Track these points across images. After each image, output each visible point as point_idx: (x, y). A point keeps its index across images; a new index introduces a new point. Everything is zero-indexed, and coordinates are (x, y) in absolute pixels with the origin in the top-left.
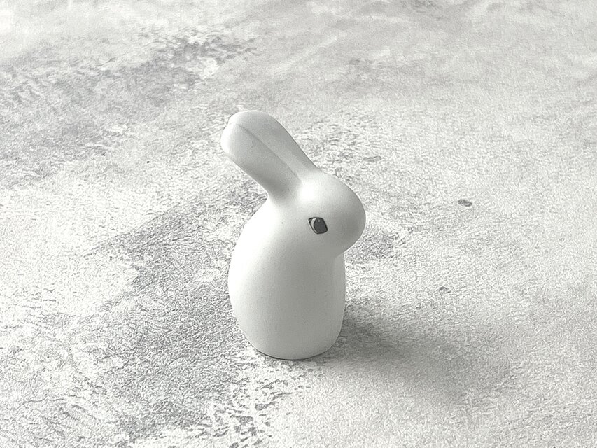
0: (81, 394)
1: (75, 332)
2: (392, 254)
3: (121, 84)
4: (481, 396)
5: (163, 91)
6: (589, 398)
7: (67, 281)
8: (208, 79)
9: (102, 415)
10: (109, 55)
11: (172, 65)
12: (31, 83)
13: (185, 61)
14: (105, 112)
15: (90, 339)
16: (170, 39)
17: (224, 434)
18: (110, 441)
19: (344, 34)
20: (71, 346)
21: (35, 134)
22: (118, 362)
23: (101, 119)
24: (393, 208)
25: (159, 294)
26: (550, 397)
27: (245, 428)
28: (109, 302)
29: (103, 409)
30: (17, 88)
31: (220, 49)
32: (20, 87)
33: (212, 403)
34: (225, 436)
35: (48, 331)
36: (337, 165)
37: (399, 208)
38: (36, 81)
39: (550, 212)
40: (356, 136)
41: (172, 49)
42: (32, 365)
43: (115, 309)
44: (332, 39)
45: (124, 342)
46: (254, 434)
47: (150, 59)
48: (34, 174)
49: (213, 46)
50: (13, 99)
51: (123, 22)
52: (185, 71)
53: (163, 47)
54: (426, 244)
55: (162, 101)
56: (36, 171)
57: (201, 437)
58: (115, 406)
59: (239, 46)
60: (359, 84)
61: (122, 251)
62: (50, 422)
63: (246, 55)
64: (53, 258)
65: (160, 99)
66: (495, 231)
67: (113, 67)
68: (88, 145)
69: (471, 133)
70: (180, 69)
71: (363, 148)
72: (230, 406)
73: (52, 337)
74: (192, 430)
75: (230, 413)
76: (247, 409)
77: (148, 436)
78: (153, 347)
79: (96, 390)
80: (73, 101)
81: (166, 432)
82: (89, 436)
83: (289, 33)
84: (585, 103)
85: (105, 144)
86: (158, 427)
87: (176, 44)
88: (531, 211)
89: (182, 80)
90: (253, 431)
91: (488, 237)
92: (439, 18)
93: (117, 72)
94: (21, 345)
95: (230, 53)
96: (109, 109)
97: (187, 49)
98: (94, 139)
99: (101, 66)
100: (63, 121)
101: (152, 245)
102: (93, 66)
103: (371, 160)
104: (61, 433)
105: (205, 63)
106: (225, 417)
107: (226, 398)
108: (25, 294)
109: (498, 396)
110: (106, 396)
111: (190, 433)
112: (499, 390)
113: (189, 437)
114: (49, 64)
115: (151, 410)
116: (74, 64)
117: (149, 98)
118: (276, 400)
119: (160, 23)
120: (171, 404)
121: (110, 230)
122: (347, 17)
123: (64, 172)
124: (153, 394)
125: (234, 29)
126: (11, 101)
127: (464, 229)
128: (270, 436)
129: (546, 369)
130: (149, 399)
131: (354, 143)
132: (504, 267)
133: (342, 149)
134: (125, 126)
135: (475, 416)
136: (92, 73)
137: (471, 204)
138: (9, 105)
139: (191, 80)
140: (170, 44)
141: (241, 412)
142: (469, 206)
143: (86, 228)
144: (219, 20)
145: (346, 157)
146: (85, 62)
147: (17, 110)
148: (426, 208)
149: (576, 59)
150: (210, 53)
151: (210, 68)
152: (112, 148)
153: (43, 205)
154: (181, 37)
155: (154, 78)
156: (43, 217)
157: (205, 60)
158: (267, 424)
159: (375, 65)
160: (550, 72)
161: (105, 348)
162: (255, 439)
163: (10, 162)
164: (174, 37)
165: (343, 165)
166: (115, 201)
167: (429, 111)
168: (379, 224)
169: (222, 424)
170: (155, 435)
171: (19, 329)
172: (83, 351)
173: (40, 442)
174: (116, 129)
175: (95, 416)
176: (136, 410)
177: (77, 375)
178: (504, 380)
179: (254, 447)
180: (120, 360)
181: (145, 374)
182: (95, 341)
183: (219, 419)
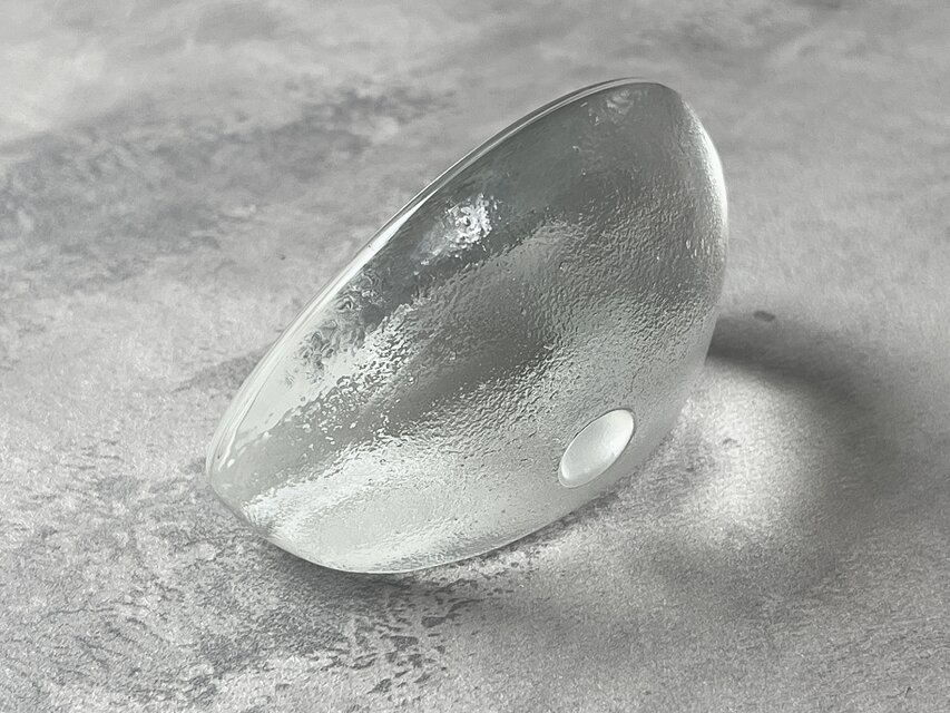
0: (144, 601)
1: (145, 504)
4: (788, 606)
7: (140, 428)
9: (173, 634)
10: (239, 113)
15: (167, 515)
16: (330, 92)
17: (369, 664)
18: (181, 677)
20: (136, 527)
22: (207, 551)
23: (217, 198)
26: (901, 608)
27: (403, 656)
29: (174, 624)
30: (97, 158)
31: (403, 106)
32: (102, 157)
33: (353, 614)
34: (369, 669)
35: (101, 503)
38: (127, 146)
41: (332, 105)
42: (69, 556)
45: (220, 520)
46: (418, 664)
47: (298, 118)
48: (107, 274)
49: (394, 100)
50: (90, 172)
52: (349, 135)
53: (318, 102)
55: (312, 174)
56: (111, 270)
57: (330, 670)
59: (432, 102)
61: (230, 384)
62: (87, 645)
63: (440, 113)
65: (308, 172)
67: (243, 128)
68: (195, 234)
70: (341, 132)
72: (381, 621)
73: (105, 512)
74: (316, 658)
75: (381, 632)
76: (410, 624)
77: (245, 667)
79: (168, 595)
81: (275, 662)
82: (148, 667)
85: (221, 233)
86: (263, 653)
89: (344, 146)
90: (416, 660)
93: (248, 136)
94: (55, 525)
95: (418, 111)
96: (232, 184)
97: (354, 104)
98: (203, 225)
99: (225, 127)
102: (214, 127)
104: (103, 663)
105: (379, 124)
106: (373, 638)
107: (376, 607)
108: (74, 447)
109: (816, 606)
110: (183, 604)
111: (312, 664)
112: (819, 596)
113: (312, 670)
115: (254, 626)
118: (456, 612)
120: (286, 616)
121: (216, 355)
123: (154, 272)
124: (259, 601)
125: (427, 78)
128: (444, 669)
130: (253, 608)
134: (252, 208)
135: (778, 638)
136: (211, 138)
137: (774, 316)
138: (82, 179)
139: (357, 146)
140: (330, 100)
141: (398, 630)
142: (770, 320)
143: (180, 351)
144: (404, 68)
146: (204, 123)
147: (94, 187)
150: (388, 111)
151: (388, 129)
154: (347, 90)
157: (379, 120)
158: (441, 649)
161: (189, 529)
162: (419, 673)
164: (337, 90)
169: (366, 648)
170: (256, 667)
171: (57, 500)
172: (154, 533)
173: (68, 677)
174: (239, 212)
175: (161, 635)
176: (229, 627)
177: (140, 571)
178: (826, 580)
179: (417, 686)
180: (212, 548)
181: (249, 570)
182: (174, 519)
183: (362, 641)
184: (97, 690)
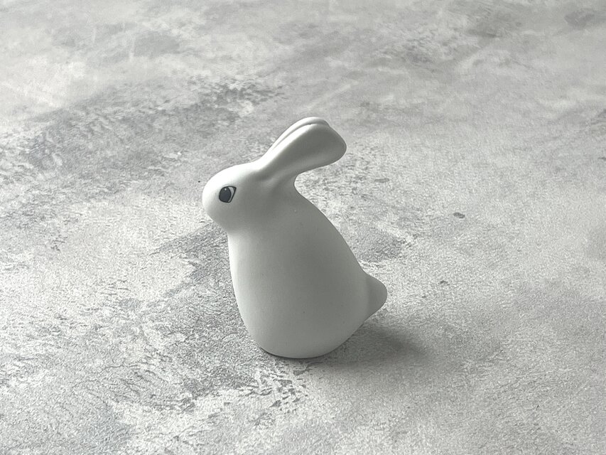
0: (152, 362)
1: (145, 313)
2: (401, 255)
3: (175, 120)
4: (477, 366)
5: (209, 126)
6: (565, 369)
7: (136, 274)
8: (246, 117)
9: (169, 378)
10: (164, 97)
11: (216, 106)
12: (101, 119)
13: (227, 103)
14: (163, 142)
15: (157, 319)
16: (214, 85)
17: (269, 393)
18: (176, 399)
19: (356, 83)
20: (142, 325)
21: (106, 159)
22: (181, 337)
23: (159, 148)
24: (401, 219)
25: (212, 285)
26: (534, 367)
27: (286, 389)
28: (171, 291)
29: (169, 373)
30: (90, 123)
31: (255, 94)
32: (93, 122)
33: (258, 370)
34: (269, 395)
35: (122, 312)
36: (353, 185)
37: (405, 219)
38: (105, 117)
39: (529, 223)
40: (368, 163)
41: (216, 93)
42: (111, 339)
43: (176, 296)
44: (346, 87)
45: (185, 321)
46: (293, 393)
47: (198, 101)
48: (106, 190)
49: (249, 91)
50: (87, 131)
51: (174, 72)
52: (228, 111)
53: (208, 91)
54: (428, 248)
55: (209, 134)
56: (108, 188)
57: (250, 396)
58: (179, 371)
59: (270, 91)
60: (369, 122)
61: (180, 251)
62: (126, 383)
63: (276, 98)
64: (125, 256)
65: (207, 133)
66: (484, 238)
67: (168, 107)
68: (150, 168)
69: (462, 161)
70: (223, 109)
71: (375, 171)
72: (273, 372)
73: (126, 317)
74: (243, 390)
75: (273, 378)
76: (287, 374)
77: (208, 394)
78: (208, 326)
79: (164, 359)
80: (136, 134)
81: (221, 392)
82: (159, 394)
83: (311, 81)
84: (555, 138)
85: (164, 167)
86: (215, 387)
87: (218, 89)
88: (513, 222)
89: (225, 117)
90: (292, 391)
91: (479, 242)
92: (433, 71)
93: (171, 111)
94: (101, 323)
95: (263, 97)
96: (166, 140)
97: (227, 94)
98: (154, 164)
99: (158, 106)
100: (128, 149)
101: (205, 246)
102: (152, 106)
103: (381, 181)
104: (137, 392)
105: (243, 105)
106: (269, 381)
107: (269, 365)
108: (103, 284)
109: (491, 366)
110: (172, 363)
111: (241, 393)
112: (492, 361)
113: (241, 396)
114: (115, 104)
115: (209, 375)
116: (136, 104)
117: (198, 131)
118: (310, 368)
119: (204, 73)
120: (224, 370)
121: (170, 235)
122: (359, 69)
123: (131, 189)
124: (210, 362)
125: (266, 78)
126: (86, 133)
127: (459, 236)
128: (306, 396)
129: (529, 345)
130: (207, 366)
131: (367, 168)
132: (492, 266)
133: (357, 173)
134: (179, 153)
135: (472, 382)
136: (151, 112)
137: (464, 216)
138: (85, 136)
139: (232, 118)
140: (214, 90)
141: (281, 377)
142: (462, 218)
143: (151, 232)
144: (253, 71)
145: (361, 179)
146: (145, 104)
147: (91, 140)
148: (427, 219)
149: (546, 103)
150: (246, 97)
151: (248, 108)
152: (169, 170)
153: (115, 214)
154: (223, 84)
155: (201, 116)
156: (115, 224)
157: (242, 102)
158: (304, 386)
159: (381, 108)
160: (526, 114)
161: (169, 326)
162: (294, 398)
163: (87, 181)
164: (217, 84)
165: (359, 185)
166: (173, 212)
167: (427, 143)
168: (389, 231)
169: (267, 386)
170: (213, 394)
171: (99, 311)
172: (152, 328)
173: (120, 399)
174: (172, 155)
175: (163, 379)
176: (197, 375)
177: (148, 347)
178: (495, 353)
179: (294, 404)
180: (182, 335)
181: (203, 347)
182: (161, 321)
183: (264, 382)
184: (135, 405)
